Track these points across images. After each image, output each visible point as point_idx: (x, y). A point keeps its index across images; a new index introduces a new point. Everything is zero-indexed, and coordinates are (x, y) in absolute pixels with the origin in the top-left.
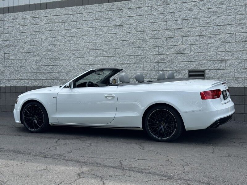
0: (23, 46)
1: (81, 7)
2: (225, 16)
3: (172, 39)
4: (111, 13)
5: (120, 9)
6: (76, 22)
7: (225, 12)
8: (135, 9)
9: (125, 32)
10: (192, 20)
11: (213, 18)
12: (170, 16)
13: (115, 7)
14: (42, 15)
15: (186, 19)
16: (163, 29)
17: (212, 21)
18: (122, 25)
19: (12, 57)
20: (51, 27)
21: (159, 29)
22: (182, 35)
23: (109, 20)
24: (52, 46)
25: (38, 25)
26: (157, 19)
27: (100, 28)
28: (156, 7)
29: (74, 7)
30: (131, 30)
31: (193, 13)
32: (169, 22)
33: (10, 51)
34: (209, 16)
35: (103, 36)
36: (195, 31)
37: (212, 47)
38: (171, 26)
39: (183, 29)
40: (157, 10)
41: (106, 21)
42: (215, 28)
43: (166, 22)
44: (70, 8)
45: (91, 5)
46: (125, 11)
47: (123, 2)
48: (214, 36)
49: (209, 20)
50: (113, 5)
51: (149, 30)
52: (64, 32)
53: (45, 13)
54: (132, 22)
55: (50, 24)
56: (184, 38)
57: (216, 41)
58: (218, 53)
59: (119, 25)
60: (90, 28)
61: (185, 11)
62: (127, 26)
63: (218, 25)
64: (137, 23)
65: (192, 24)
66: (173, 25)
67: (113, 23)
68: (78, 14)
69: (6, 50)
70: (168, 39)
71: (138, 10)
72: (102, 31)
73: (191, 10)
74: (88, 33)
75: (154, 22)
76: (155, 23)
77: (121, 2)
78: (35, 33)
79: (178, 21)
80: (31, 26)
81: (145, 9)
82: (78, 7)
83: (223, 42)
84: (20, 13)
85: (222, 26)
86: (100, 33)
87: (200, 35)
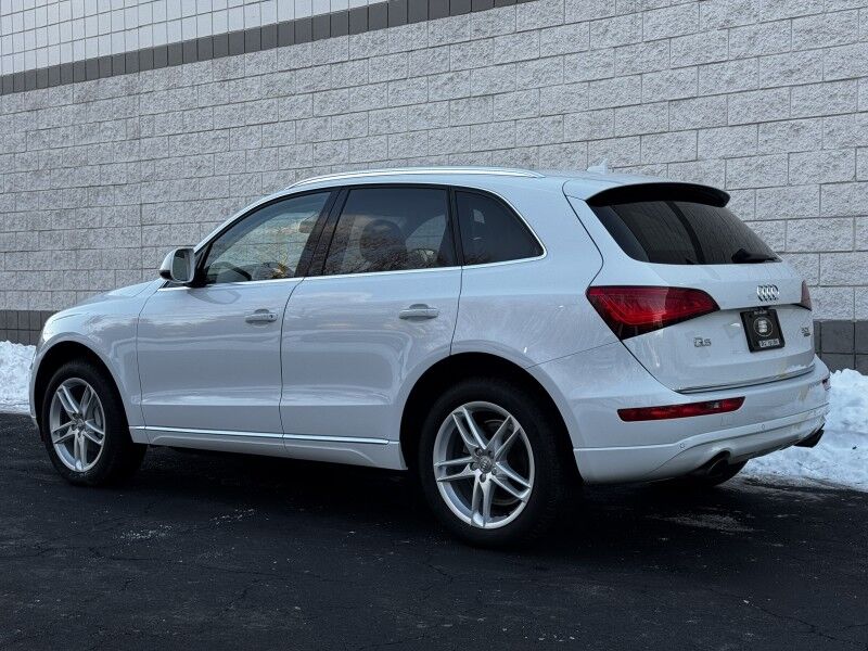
0: (191, 178)
1: (364, 36)
2: (854, 43)
3: (662, 141)
4: (459, 54)
5: (488, 35)
6: (347, 90)
7: (853, 27)
8: (536, 34)
9: (502, 117)
10: (732, 64)
11: (809, 56)
12: (655, 52)
13: (469, 31)
14: (248, 71)
15: (709, 61)
16: (629, 102)
17: (804, 66)
18: (493, 95)
19: (161, 217)
20: (273, 110)
21: (617, 104)
22: (694, 123)
23: (452, 79)
24: (275, 175)
25: (236, 106)
26: (609, 65)
27: (422, 106)
28: (605, 22)
29: (340, 39)
30: (520, 112)
31: (736, 36)
32: (649, 75)
33: (156, 197)
34: (794, 47)
35: (431, 134)
36: (743, 105)
37: (804, 164)
38: (658, 89)
39: (700, 101)
40: (609, 35)
41: (439, 83)
42: (817, 90)
43: (639, 78)
44: (332, 40)
45: (393, 29)
46: (500, 41)
47: (495, 11)
48: (812, 122)
49: (794, 62)
50: (464, 25)
51: (580, 108)
52: (311, 124)
53: (257, 63)
54: (526, 81)
55: (270, 101)
56: (702, 133)
57: (818, 142)
58: (826, 188)
59: (481, 93)
60: (389, 110)
61: (706, 30)
62: (510, 97)
63: (828, 78)
64: (541, 85)
65: (730, 82)
66: (665, 85)
67: (463, 89)
68: (356, 63)
69: (146, 191)
70: (645, 139)
71: (546, 37)
72: (430, 116)
73: (727, 26)
74: (385, 125)
75: (598, 77)
76: (602, 83)
77: (491, 11)
78: (226, 133)
79: (682, 71)
80: (218, 110)
81: (571, 30)
82: (355, 38)
83: (844, 146)
84: (185, 66)
85: (841, 84)
86: (422, 124)
87: (759, 120)
